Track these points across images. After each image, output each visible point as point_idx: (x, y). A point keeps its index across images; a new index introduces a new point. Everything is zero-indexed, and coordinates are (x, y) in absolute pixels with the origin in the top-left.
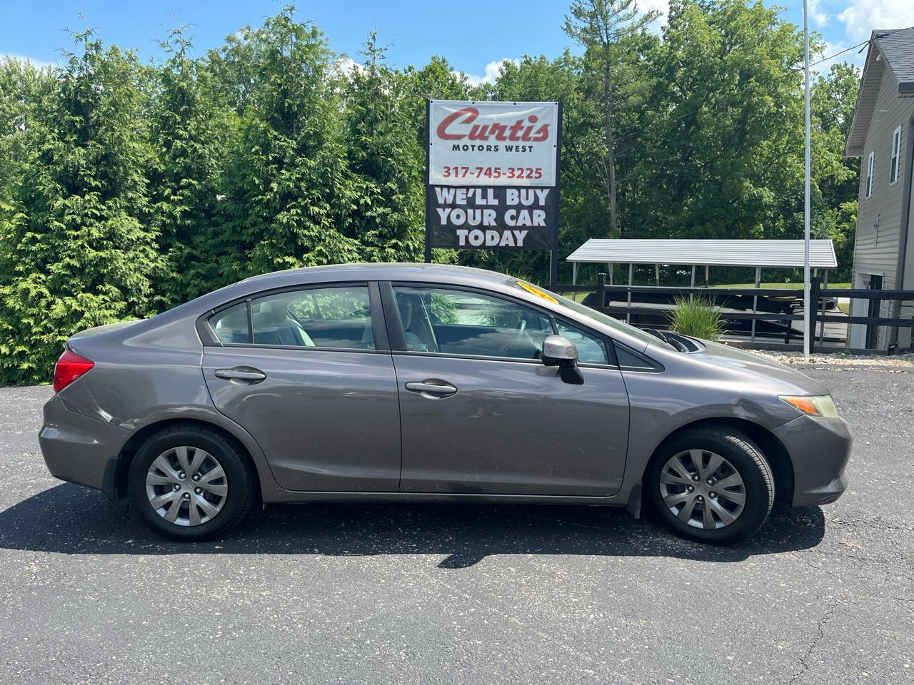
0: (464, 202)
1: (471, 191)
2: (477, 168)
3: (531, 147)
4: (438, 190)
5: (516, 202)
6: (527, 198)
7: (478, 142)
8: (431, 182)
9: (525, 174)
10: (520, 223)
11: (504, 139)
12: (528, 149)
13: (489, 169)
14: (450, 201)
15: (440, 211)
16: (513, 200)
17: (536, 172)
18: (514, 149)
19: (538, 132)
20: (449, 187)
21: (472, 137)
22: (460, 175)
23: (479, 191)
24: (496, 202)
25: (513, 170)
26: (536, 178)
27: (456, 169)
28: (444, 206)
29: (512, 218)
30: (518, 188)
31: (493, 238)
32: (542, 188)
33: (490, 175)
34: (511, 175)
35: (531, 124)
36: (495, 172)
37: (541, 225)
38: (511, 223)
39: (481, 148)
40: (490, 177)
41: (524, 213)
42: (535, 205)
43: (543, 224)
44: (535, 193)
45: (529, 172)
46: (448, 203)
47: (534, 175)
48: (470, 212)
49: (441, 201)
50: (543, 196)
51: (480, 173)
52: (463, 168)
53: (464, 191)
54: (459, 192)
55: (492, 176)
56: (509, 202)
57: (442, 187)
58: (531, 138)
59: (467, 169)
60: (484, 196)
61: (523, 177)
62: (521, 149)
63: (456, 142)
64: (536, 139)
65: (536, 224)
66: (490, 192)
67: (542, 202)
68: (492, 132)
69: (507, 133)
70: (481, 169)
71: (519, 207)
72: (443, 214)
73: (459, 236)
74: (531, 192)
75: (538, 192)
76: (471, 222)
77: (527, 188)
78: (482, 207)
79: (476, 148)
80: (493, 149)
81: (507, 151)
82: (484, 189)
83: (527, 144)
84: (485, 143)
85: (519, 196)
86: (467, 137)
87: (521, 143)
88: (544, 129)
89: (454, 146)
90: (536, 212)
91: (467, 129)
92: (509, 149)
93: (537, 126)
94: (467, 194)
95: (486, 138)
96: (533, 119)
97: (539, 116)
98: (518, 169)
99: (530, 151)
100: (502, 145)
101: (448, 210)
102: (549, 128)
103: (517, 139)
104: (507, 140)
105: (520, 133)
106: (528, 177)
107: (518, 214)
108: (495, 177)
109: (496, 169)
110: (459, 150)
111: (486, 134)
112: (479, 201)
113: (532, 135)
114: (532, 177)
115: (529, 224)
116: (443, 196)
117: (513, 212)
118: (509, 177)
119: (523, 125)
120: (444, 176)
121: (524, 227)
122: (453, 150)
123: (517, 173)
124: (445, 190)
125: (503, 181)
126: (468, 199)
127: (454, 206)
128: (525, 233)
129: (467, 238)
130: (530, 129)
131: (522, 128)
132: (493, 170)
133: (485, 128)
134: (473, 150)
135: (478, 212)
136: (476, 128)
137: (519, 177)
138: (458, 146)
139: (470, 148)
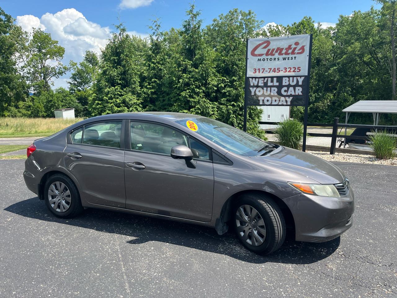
0: (263, 85)
1: (266, 79)
2: (269, 69)
3: (295, 57)
4: (251, 79)
5: (287, 84)
6: (293, 82)
7: (269, 57)
8: (248, 76)
9: (292, 70)
10: (289, 94)
11: (282, 54)
12: (294, 58)
13: (275, 69)
14: (256, 84)
15: (251, 89)
16: (286, 82)
17: (298, 69)
18: (287, 59)
19: (299, 50)
20: (256, 78)
21: (267, 54)
22: (261, 72)
23: (270, 79)
24: (277, 84)
25: (286, 68)
26: (297, 72)
27: (259, 69)
28: (254, 86)
29: (285, 91)
30: (289, 77)
31: (276, 101)
32: (301, 77)
33: (275, 71)
34: (285, 71)
35: (295, 46)
36: (278, 70)
37: (299, 94)
38: (285, 94)
39: (271, 59)
40: (275, 72)
41: (291, 89)
42: (297, 85)
43: (301, 94)
44: (297, 78)
45: (294, 69)
46: (255, 85)
47: (296, 70)
48: (265, 89)
49: (252, 84)
50: (301, 80)
51: (270, 70)
52: (262, 69)
53: (263, 79)
54: (260, 80)
55: (276, 72)
56: (284, 84)
57: (252, 78)
58: (295, 53)
59: (264, 69)
60: (272, 81)
61: (291, 72)
62: (290, 58)
63: (259, 58)
64: (298, 53)
65: (297, 94)
66: (275, 79)
67: (300, 83)
68: (276, 52)
69: (284, 51)
70: (271, 69)
71: (289, 86)
72: (253, 90)
73: (259, 100)
74: (295, 78)
75: (299, 78)
76: (266, 94)
77: (293, 77)
78: (271, 87)
79: (269, 60)
80: (277, 59)
81: (284, 60)
82: (272, 78)
83: (293, 56)
84: (273, 57)
85: (289, 81)
86: (265, 55)
87: (290, 56)
88: (303, 48)
89: (259, 59)
90: (297, 88)
91: (265, 51)
92: (284, 59)
93: (299, 47)
94: (264, 81)
95: (274, 55)
96: (297, 44)
97: (300, 42)
98: (289, 68)
99: (295, 59)
100: (281, 57)
101: (255, 89)
102: (305, 47)
103: (289, 54)
104: (284, 55)
105: (290, 51)
106: (294, 71)
107: (288, 89)
108: (277, 72)
109: (278, 68)
110: (261, 61)
111: (274, 53)
112: (270, 84)
113: (296, 51)
114: (295, 72)
115: (293, 94)
116: (253, 82)
117: (286, 88)
118: (284, 72)
119: (292, 47)
120: (254, 73)
121: (291, 95)
122: (258, 61)
123: (288, 70)
124: (254, 79)
125: (281, 74)
126: (264, 83)
127: (257, 86)
128: (291, 98)
129: (263, 100)
130: (295, 49)
131: (291, 49)
132: (276, 70)
133: (273, 50)
134: (267, 60)
135: (269, 89)
136: (269, 50)
137: (289, 71)
138: (260, 59)
139: (266, 60)
